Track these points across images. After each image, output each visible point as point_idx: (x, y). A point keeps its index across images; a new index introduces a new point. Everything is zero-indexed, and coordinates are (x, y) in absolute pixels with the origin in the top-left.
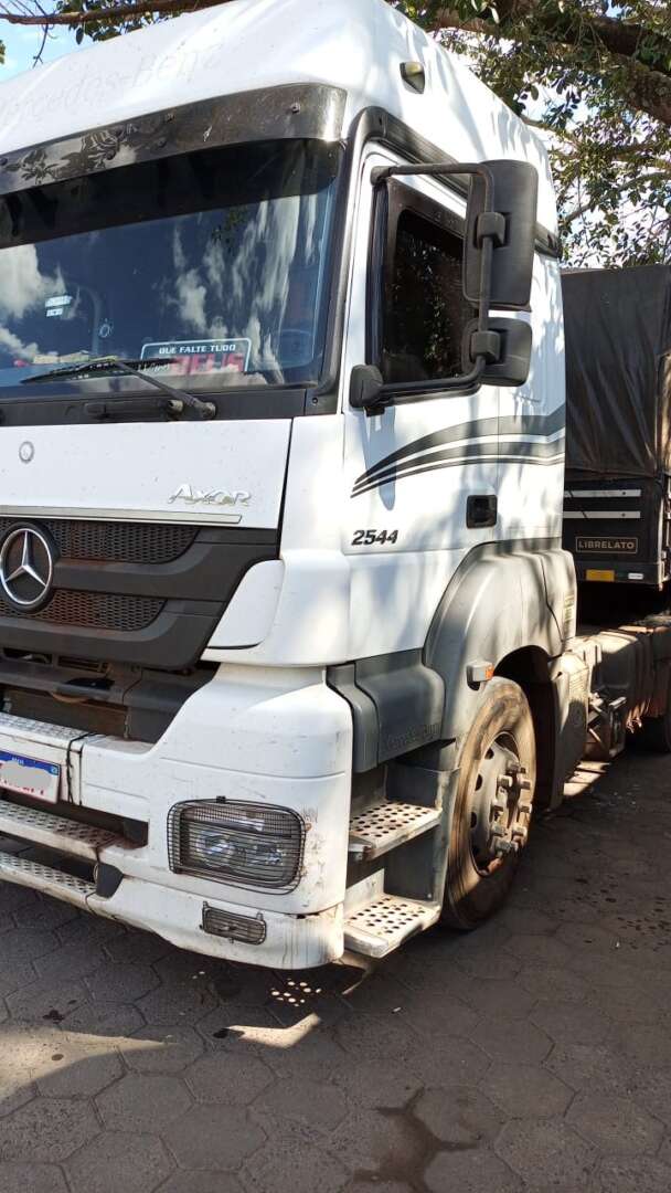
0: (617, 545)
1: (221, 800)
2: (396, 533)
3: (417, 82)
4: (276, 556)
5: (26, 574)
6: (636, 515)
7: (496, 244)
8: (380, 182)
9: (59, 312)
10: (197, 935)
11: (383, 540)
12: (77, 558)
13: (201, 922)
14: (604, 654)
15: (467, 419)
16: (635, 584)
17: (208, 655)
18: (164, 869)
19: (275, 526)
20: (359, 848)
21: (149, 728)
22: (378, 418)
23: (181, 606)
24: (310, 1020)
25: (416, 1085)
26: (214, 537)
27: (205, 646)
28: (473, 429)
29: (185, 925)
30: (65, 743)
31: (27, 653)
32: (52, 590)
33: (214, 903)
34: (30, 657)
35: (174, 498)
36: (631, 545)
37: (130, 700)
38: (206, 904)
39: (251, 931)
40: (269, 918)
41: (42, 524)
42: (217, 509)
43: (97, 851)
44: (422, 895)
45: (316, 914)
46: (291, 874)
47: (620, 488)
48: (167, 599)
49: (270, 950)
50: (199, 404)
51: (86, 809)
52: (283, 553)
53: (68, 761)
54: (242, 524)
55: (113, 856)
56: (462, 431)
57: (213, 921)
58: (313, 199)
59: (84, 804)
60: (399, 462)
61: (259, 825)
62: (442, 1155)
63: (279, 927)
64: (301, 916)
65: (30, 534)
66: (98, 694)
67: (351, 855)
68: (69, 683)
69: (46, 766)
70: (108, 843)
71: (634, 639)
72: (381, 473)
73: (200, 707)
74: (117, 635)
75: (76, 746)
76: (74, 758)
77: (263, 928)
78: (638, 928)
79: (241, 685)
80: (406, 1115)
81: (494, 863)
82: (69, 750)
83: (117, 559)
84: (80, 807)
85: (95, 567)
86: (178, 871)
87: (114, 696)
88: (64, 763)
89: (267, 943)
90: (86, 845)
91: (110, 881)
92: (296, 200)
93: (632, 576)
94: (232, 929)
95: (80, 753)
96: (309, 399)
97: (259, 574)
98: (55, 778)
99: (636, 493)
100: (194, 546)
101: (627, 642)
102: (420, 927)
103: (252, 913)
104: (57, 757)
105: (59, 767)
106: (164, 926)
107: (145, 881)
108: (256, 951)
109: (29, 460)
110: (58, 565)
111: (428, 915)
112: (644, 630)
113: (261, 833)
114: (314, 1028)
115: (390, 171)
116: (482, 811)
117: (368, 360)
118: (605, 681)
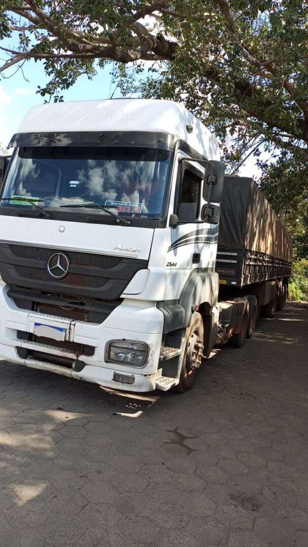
0: (228, 272)
1: (124, 340)
2: (176, 264)
3: (190, 131)
4: (146, 268)
5: (58, 267)
6: (235, 262)
7: (213, 184)
8: (180, 162)
9: (75, 186)
10: (111, 382)
11: (173, 265)
12: (78, 264)
13: (112, 378)
14: (222, 309)
15: (196, 229)
16: (233, 286)
17: (122, 296)
18: (101, 362)
19: (147, 259)
20: (162, 357)
21: (99, 318)
22: (175, 229)
23: (114, 281)
24: (140, 413)
25: (176, 426)
26: (127, 261)
27: (121, 293)
28: (198, 232)
29: (107, 380)
30: (69, 322)
31: (49, 293)
32: (68, 273)
33: (117, 372)
34: (50, 295)
35: (115, 248)
36: (233, 272)
37: (92, 309)
38: (115, 372)
39: (130, 380)
40: (136, 376)
41: (66, 252)
42: (130, 253)
43: (77, 356)
44: (174, 376)
45: (150, 375)
46: (144, 362)
47: (230, 252)
48: (109, 279)
49: (134, 386)
50: (126, 222)
51: (75, 343)
52: (149, 267)
53: (70, 328)
54: (138, 258)
55: (82, 358)
56: (195, 233)
57: (117, 378)
58: (159, 163)
59: (75, 341)
60: (179, 242)
61: (135, 348)
62: (187, 439)
63: (138, 379)
64: (145, 376)
65: (60, 255)
66: (81, 307)
67: (160, 358)
68: (69, 303)
69: (61, 330)
70: (81, 354)
71: (232, 305)
72: (175, 245)
73: (118, 311)
74: (91, 289)
75: (73, 323)
76: (72, 327)
77: (133, 379)
78: (234, 394)
79: (131, 306)
80: (175, 431)
81: (191, 372)
82: (70, 324)
83: (93, 265)
84: (73, 343)
85: (85, 267)
86: (106, 362)
87: (87, 308)
88: (68, 328)
89: (135, 384)
90: (73, 355)
91: (81, 366)
92: (154, 163)
93: (233, 283)
94: (122, 380)
95: (74, 325)
96: (160, 223)
97: (141, 273)
98: (64, 333)
99: (236, 254)
100: (120, 263)
101: (229, 306)
102: (175, 384)
103: (130, 375)
104: (66, 326)
105: (66, 330)
106: (99, 380)
107: (94, 366)
108: (131, 386)
109: (63, 232)
110: (71, 266)
111: (177, 381)
112: (234, 302)
113: (136, 350)
114: (142, 414)
115: (184, 159)
116: (190, 353)
117: (174, 213)
118: (222, 319)
